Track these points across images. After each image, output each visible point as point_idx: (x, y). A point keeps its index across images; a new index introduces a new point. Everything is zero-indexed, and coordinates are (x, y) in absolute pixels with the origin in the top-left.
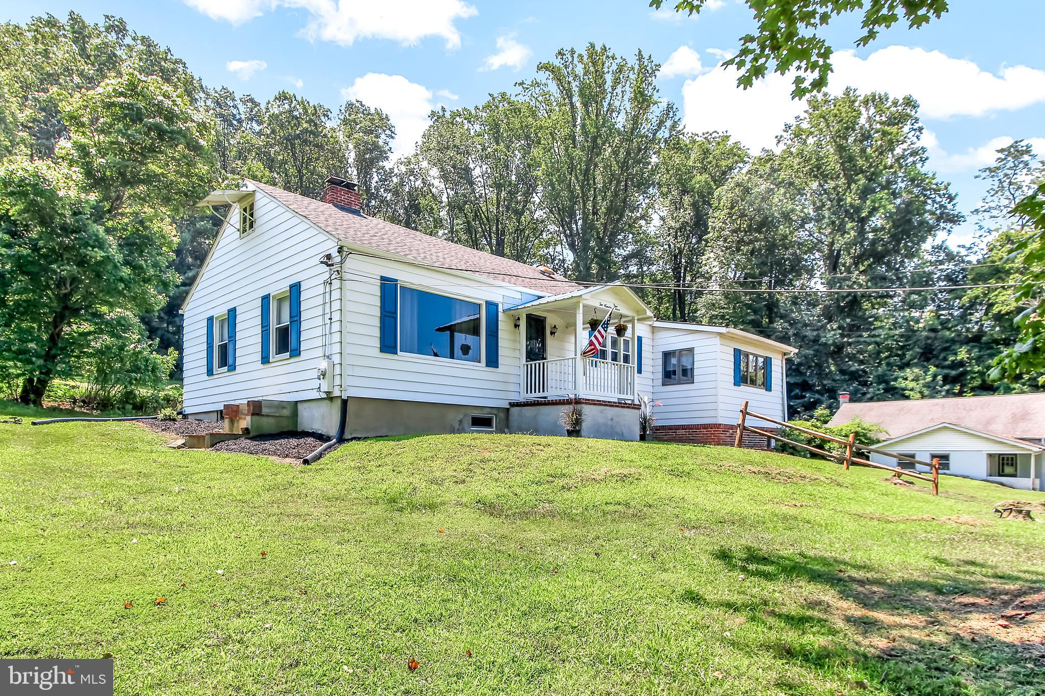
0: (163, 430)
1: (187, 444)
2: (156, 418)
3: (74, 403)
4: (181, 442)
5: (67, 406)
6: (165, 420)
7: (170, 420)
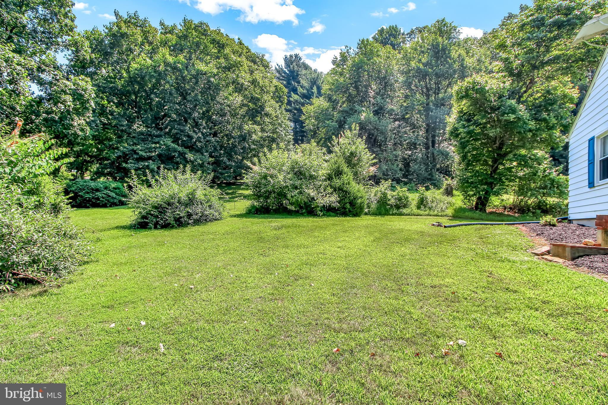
0: (537, 235)
1: (551, 252)
2: (538, 223)
3: (505, 209)
4: (546, 248)
5: (501, 211)
6: (546, 225)
7: (550, 225)
